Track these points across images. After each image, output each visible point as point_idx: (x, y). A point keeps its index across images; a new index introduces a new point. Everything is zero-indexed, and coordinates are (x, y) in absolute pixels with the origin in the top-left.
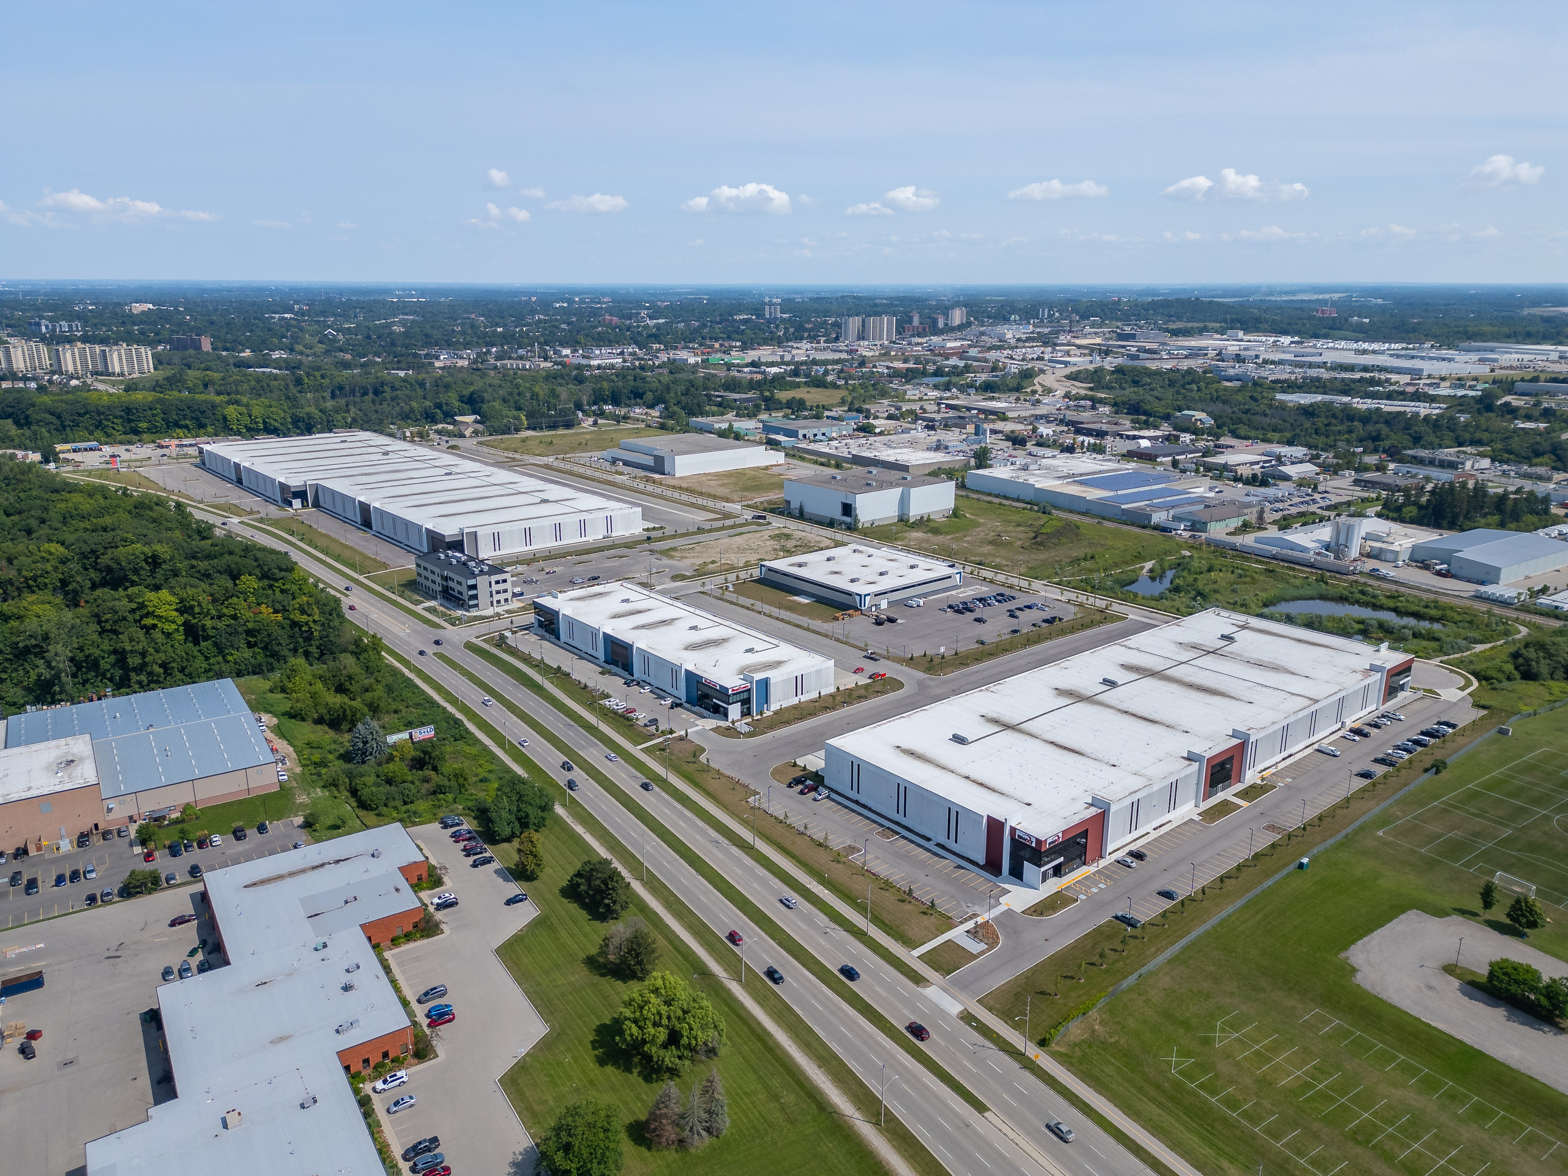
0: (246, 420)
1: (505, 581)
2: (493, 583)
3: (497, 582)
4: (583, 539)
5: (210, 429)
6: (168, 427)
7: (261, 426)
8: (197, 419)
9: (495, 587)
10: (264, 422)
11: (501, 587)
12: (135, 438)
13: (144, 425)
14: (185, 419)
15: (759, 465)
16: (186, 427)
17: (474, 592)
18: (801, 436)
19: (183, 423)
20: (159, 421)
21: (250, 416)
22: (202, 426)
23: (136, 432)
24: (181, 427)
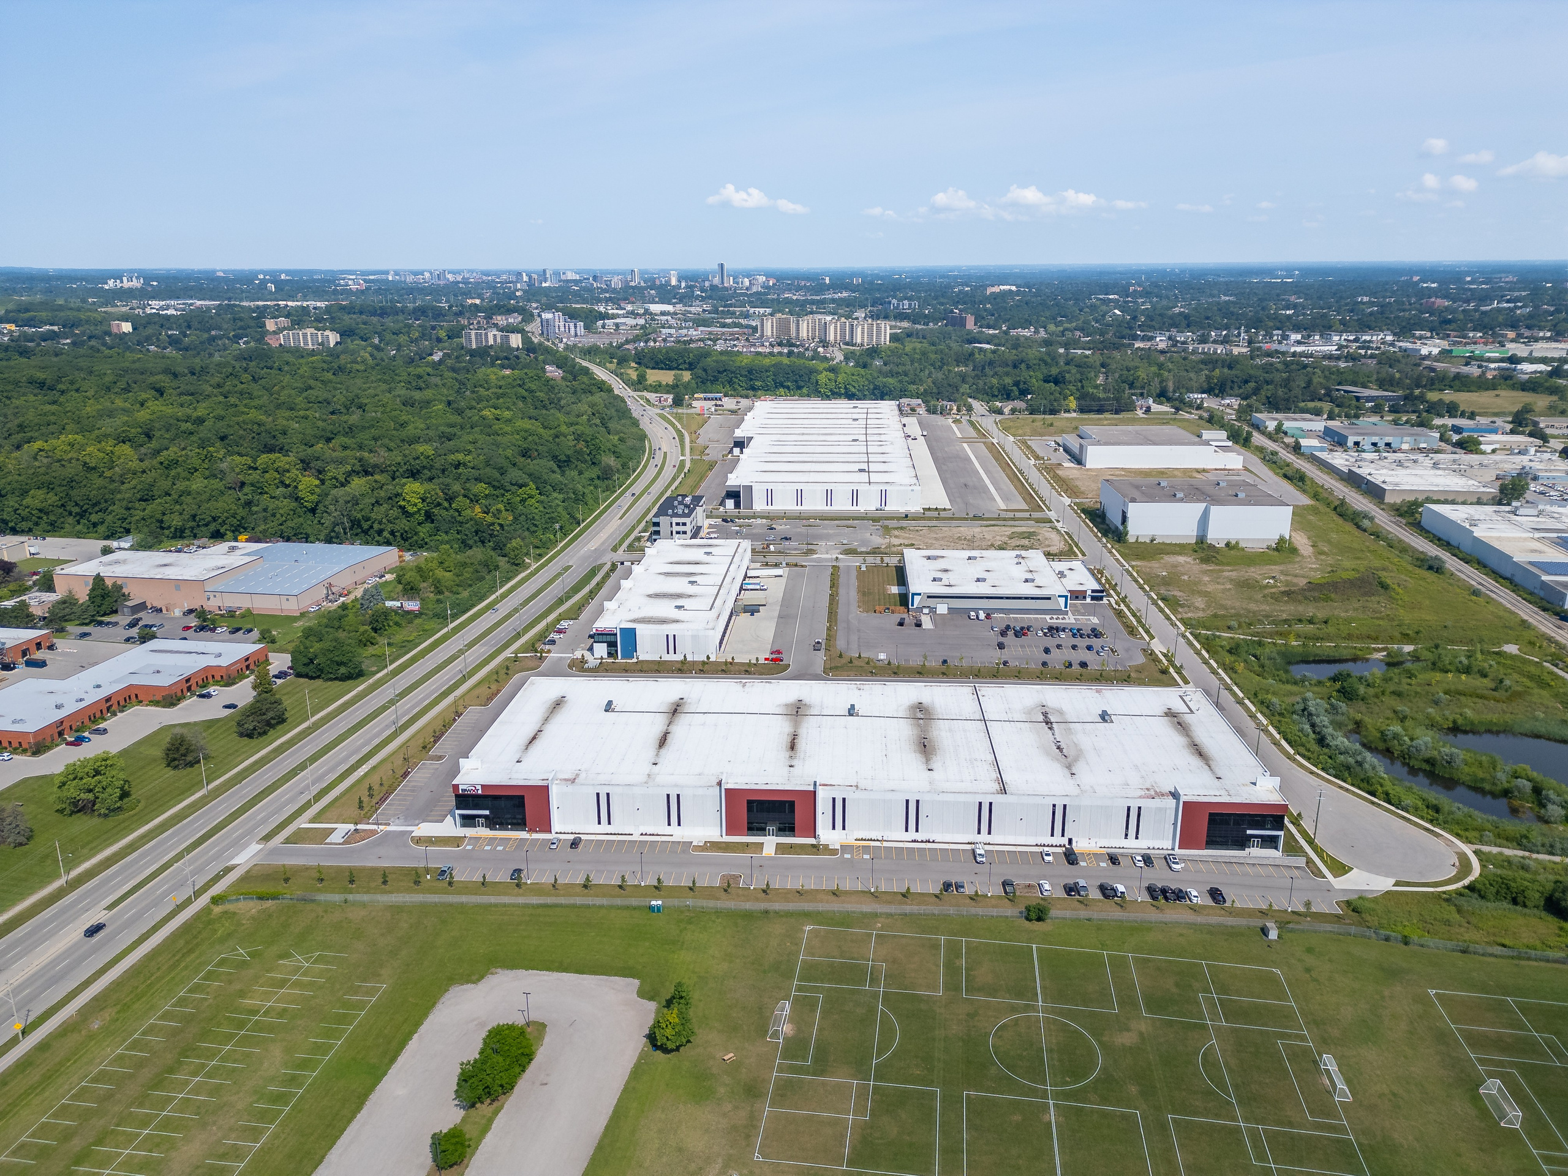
0: (832, 385)
1: (684, 524)
2: (674, 524)
3: (678, 524)
4: (855, 508)
5: (805, 390)
6: (776, 387)
7: (843, 391)
8: (796, 382)
9: (675, 528)
10: (846, 388)
11: (681, 528)
12: (751, 393)
13: (758, 383)
14: (788, 381)
15: (1197, 467)
16: (788, 388)
17: (656, 529)
18: (1350, 443)
19: (786, 384)
20: (770, 383)
21: (836, 382)
22: (799, 388)
23: (753, 388)
24: (784, 387)
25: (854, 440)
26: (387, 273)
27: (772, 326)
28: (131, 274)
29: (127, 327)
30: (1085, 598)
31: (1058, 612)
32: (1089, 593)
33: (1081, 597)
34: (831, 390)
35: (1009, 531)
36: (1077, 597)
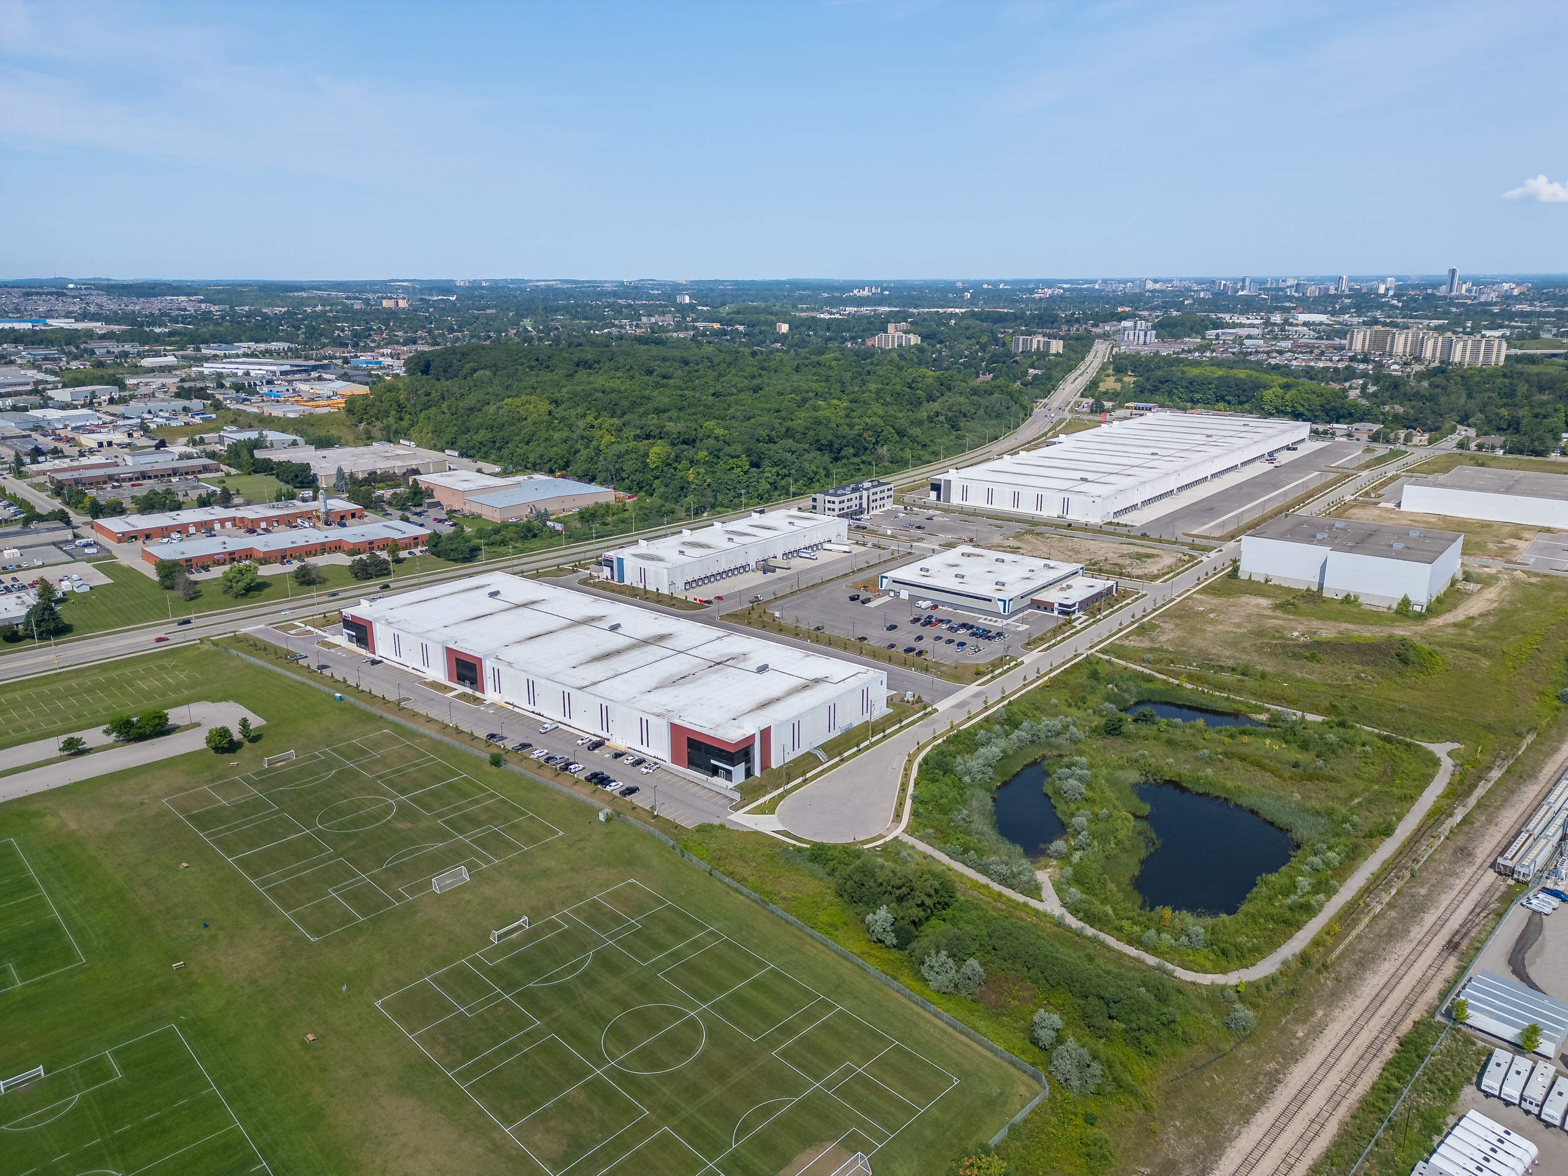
12: (1189, 405)
14: (1230, 396)
19: (1227, 398)
20: (1211, 397)
22: (1241, 403)
23: (1192, 401)
24: (1225, 401)
25: (1153, 454)
26: (1095, 282)
27: (1364, 340)
28: (871, 284)
29: (784, 328)
30: (1052, 610)
31: (997, 615)
32: (1056, 605)
33: (1049, 609)
34: (1276, 408)
35: (1126, 549)
36: (1039, 608)
